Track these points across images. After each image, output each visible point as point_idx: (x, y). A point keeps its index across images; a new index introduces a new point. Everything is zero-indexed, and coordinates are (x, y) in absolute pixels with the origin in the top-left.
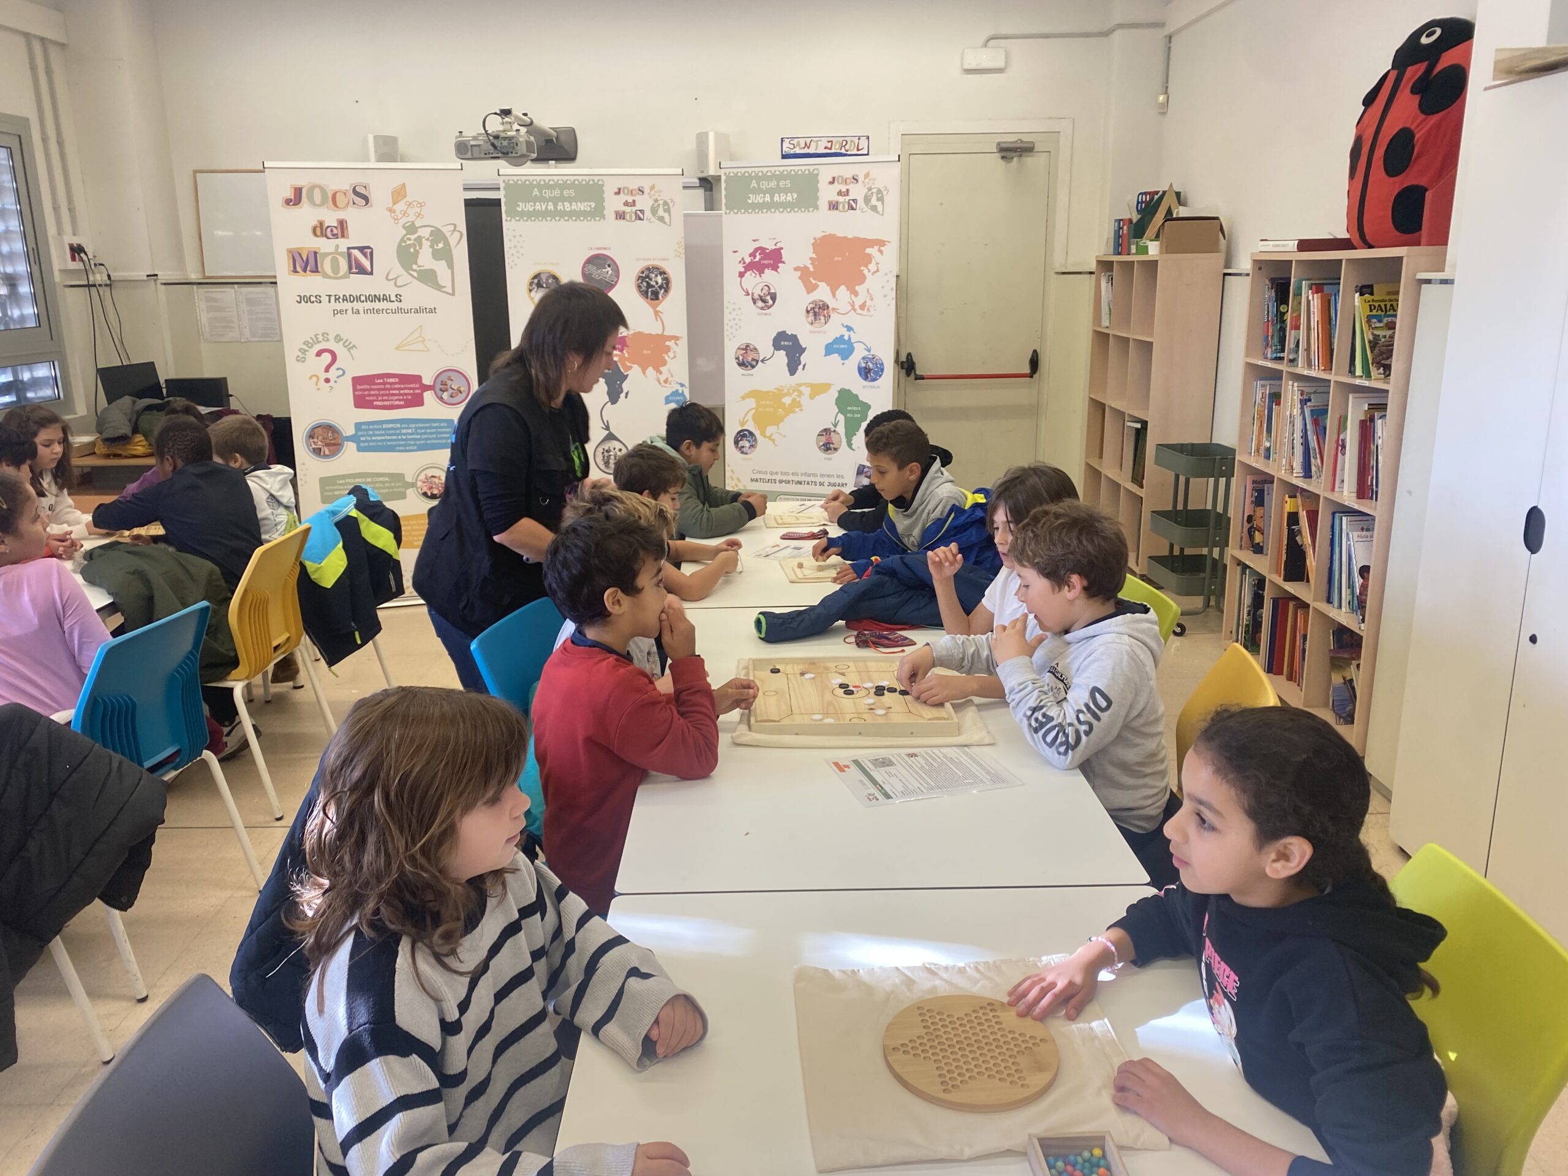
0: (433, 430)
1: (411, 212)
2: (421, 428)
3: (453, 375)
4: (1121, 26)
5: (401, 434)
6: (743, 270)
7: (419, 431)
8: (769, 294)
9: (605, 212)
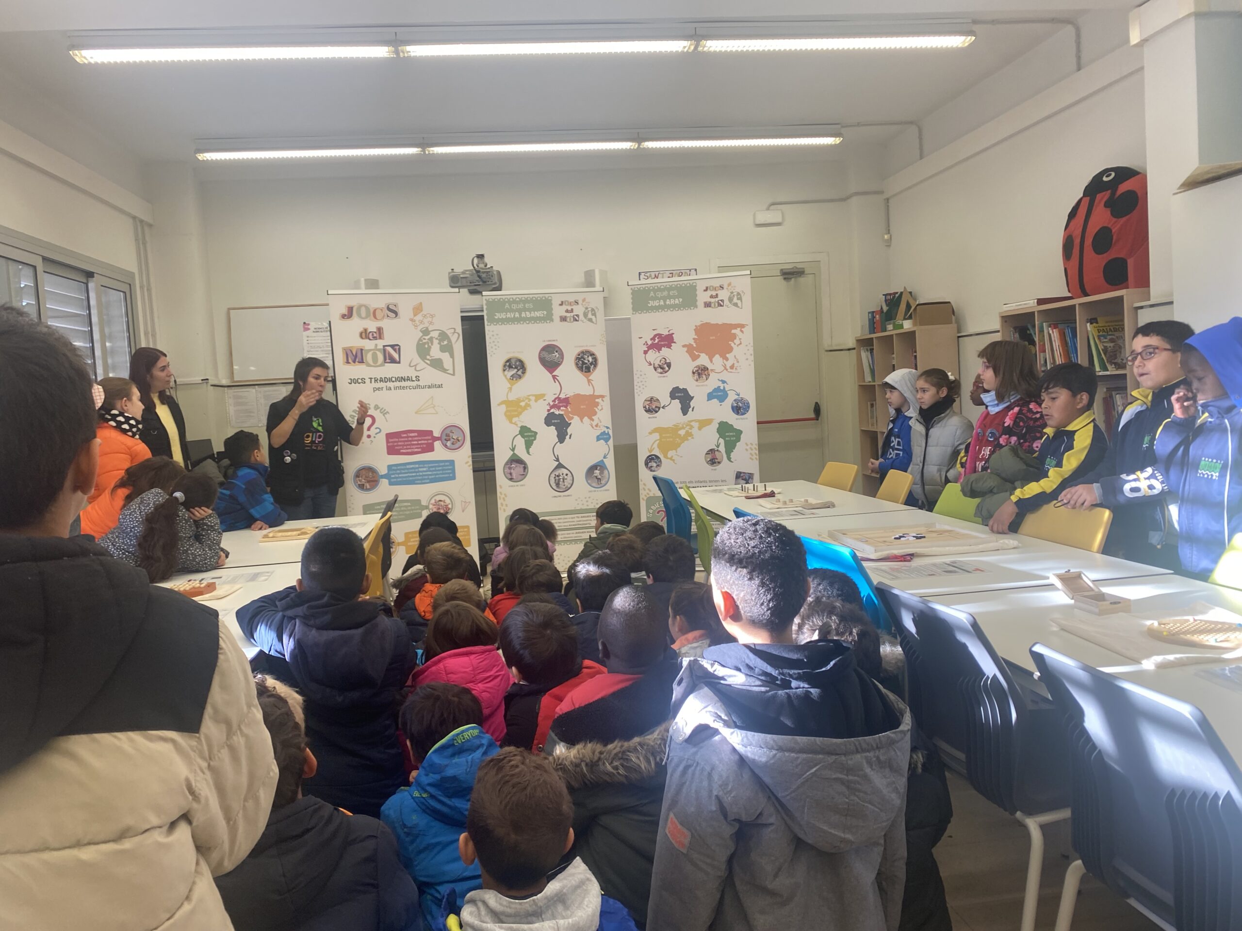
0: (440, 468)
1: (426, 321)
2: (432, 467)
3: (454, 429)
4: (857, 194)
5: (419, 472)
6: (646, 349)
7: (431, 469)
8: (666, 363)
9: (553, 317)
